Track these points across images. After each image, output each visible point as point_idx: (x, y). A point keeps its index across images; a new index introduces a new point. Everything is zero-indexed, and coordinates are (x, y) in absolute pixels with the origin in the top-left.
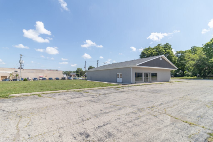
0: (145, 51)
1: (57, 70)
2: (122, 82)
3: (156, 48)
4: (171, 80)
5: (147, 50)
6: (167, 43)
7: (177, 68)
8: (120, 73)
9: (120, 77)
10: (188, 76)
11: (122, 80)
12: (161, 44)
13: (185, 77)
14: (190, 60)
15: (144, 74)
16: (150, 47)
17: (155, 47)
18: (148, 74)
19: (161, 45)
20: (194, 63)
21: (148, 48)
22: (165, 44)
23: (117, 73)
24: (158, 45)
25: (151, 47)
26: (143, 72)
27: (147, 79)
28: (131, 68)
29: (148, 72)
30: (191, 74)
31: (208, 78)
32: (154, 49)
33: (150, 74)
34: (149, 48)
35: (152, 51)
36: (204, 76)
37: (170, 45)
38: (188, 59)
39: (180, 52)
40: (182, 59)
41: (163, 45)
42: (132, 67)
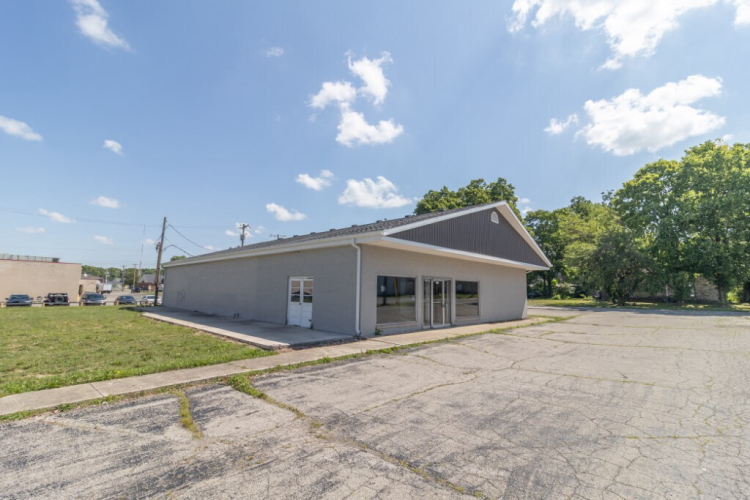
0: (427, 201)
1: (55, 260)
2: (312, 328)
3: (467, 194)
4: (530, 313)
5: (436, 199)
6: (501, 180)
7: (551, 265)
8: (306, 279)
9: (302, 295)
10: (564, 293)
11: (309, 315)
12: (481, 181)
13: (556, 299)
14: (576, 239)
15: (425, 283)
16: (445, 188)
17: (462, 189)
18: (441, 283)
19: (482, 185)
20: (592, 248)
21: (439, 191)
22: (496, 181)
23: (292, 279)
24: (472, 183)
25: (450, 190)
26: (419, 273)
27: (438, 308)
28: (356, 250)
29: (440, 274)
30: (570, 287)
31: (632, 303)
32: (459, 195)
33: (448, 283)
34: (442, 194)
35: (453, 203)
36: (621, 296)
37: (510, 186)
38: (571, 234)
39: (537, 213)
40: (544, 236)
41: (488, 184)
42: (360, 245)
